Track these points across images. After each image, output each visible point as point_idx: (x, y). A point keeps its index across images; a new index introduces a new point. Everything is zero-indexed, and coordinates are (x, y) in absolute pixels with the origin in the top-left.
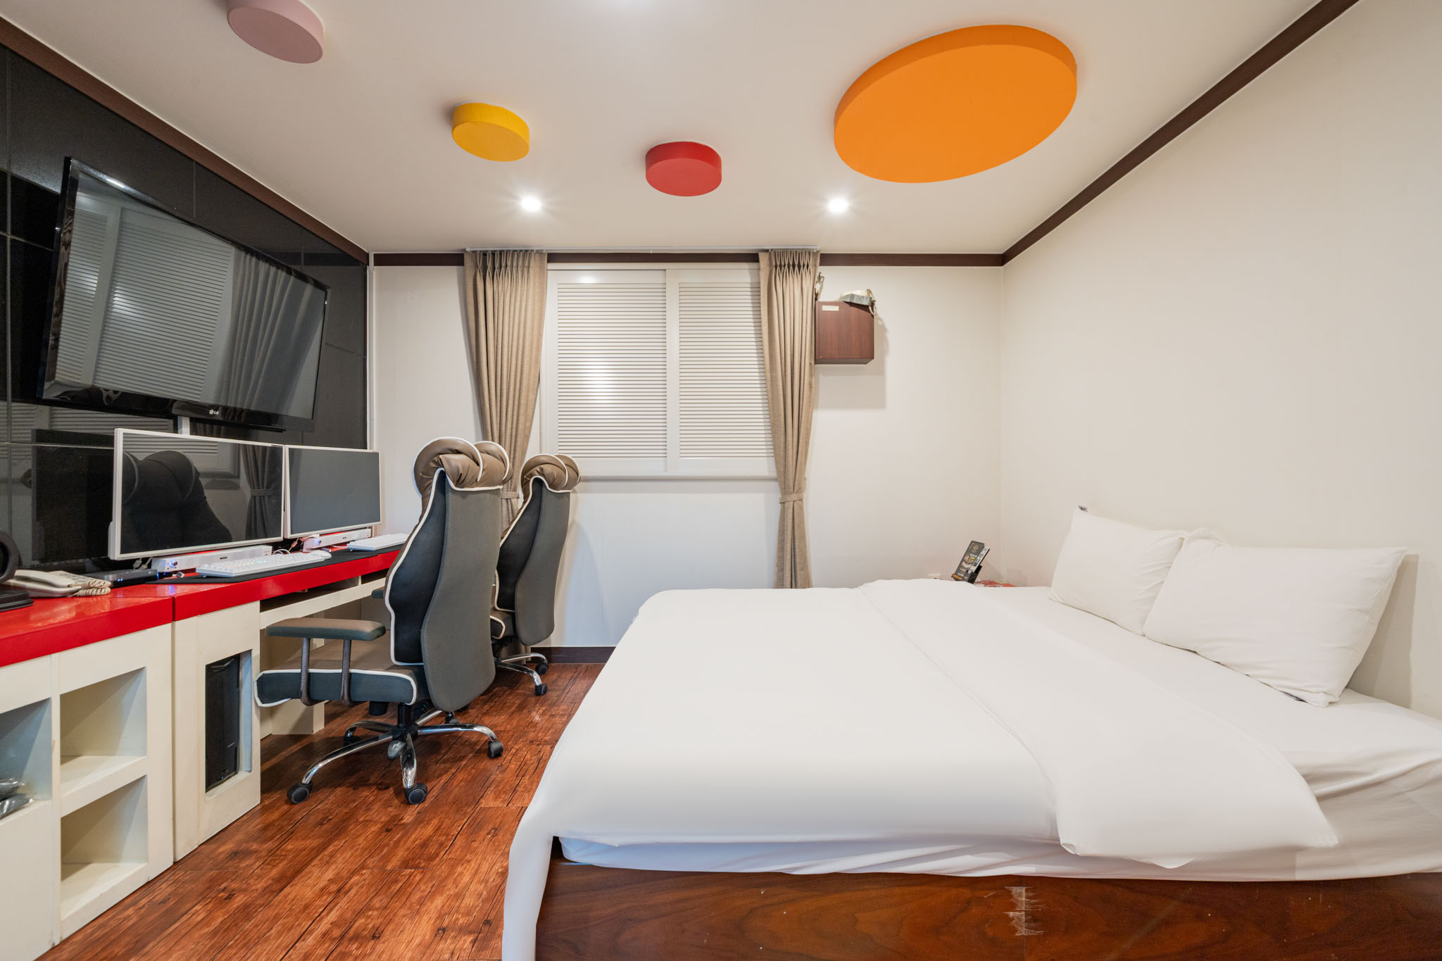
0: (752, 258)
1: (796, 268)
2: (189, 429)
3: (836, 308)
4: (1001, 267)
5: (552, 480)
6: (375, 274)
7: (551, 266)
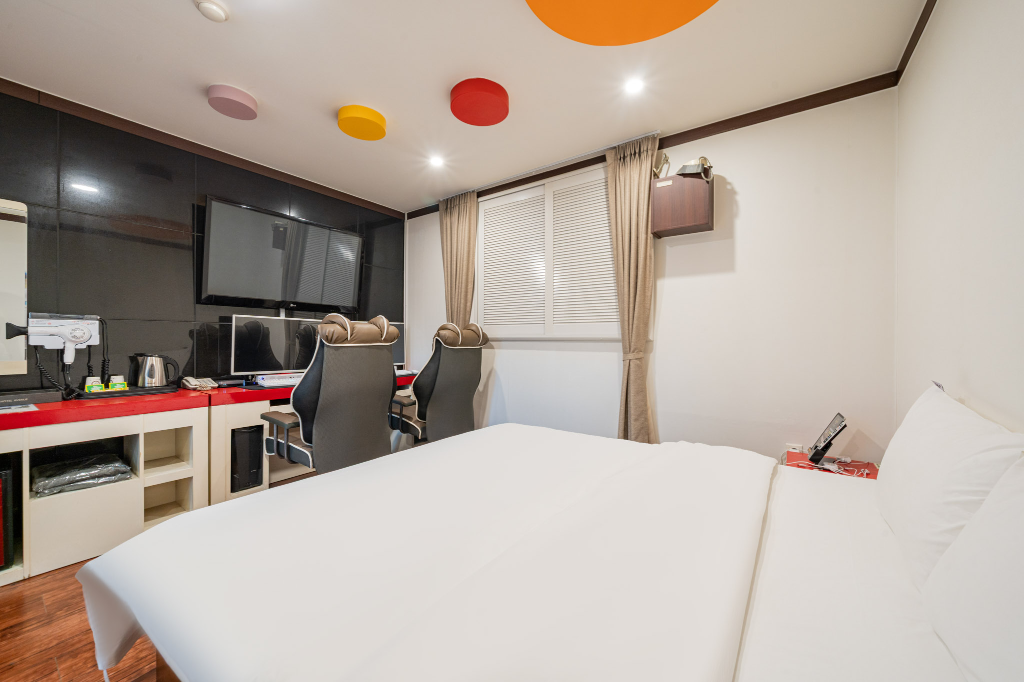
0: (601, 159)
1: (637, 155)
2: (284, 314)
3: (670, 183)
4: (896, 87)
5: (444, 340)
6: (408, 223)
7: (480, 199)
